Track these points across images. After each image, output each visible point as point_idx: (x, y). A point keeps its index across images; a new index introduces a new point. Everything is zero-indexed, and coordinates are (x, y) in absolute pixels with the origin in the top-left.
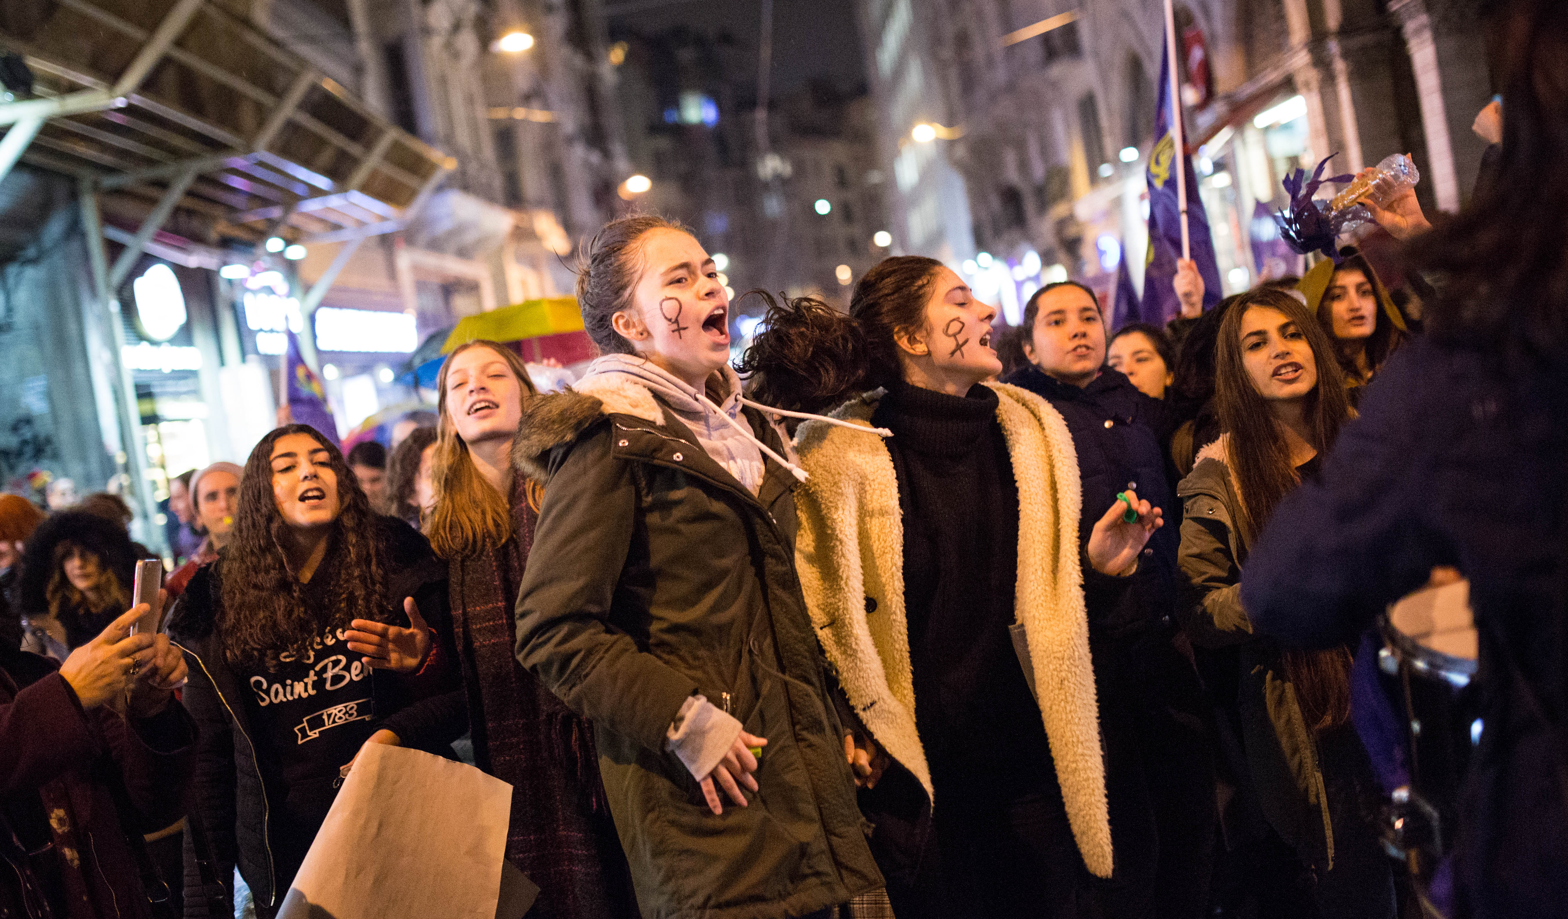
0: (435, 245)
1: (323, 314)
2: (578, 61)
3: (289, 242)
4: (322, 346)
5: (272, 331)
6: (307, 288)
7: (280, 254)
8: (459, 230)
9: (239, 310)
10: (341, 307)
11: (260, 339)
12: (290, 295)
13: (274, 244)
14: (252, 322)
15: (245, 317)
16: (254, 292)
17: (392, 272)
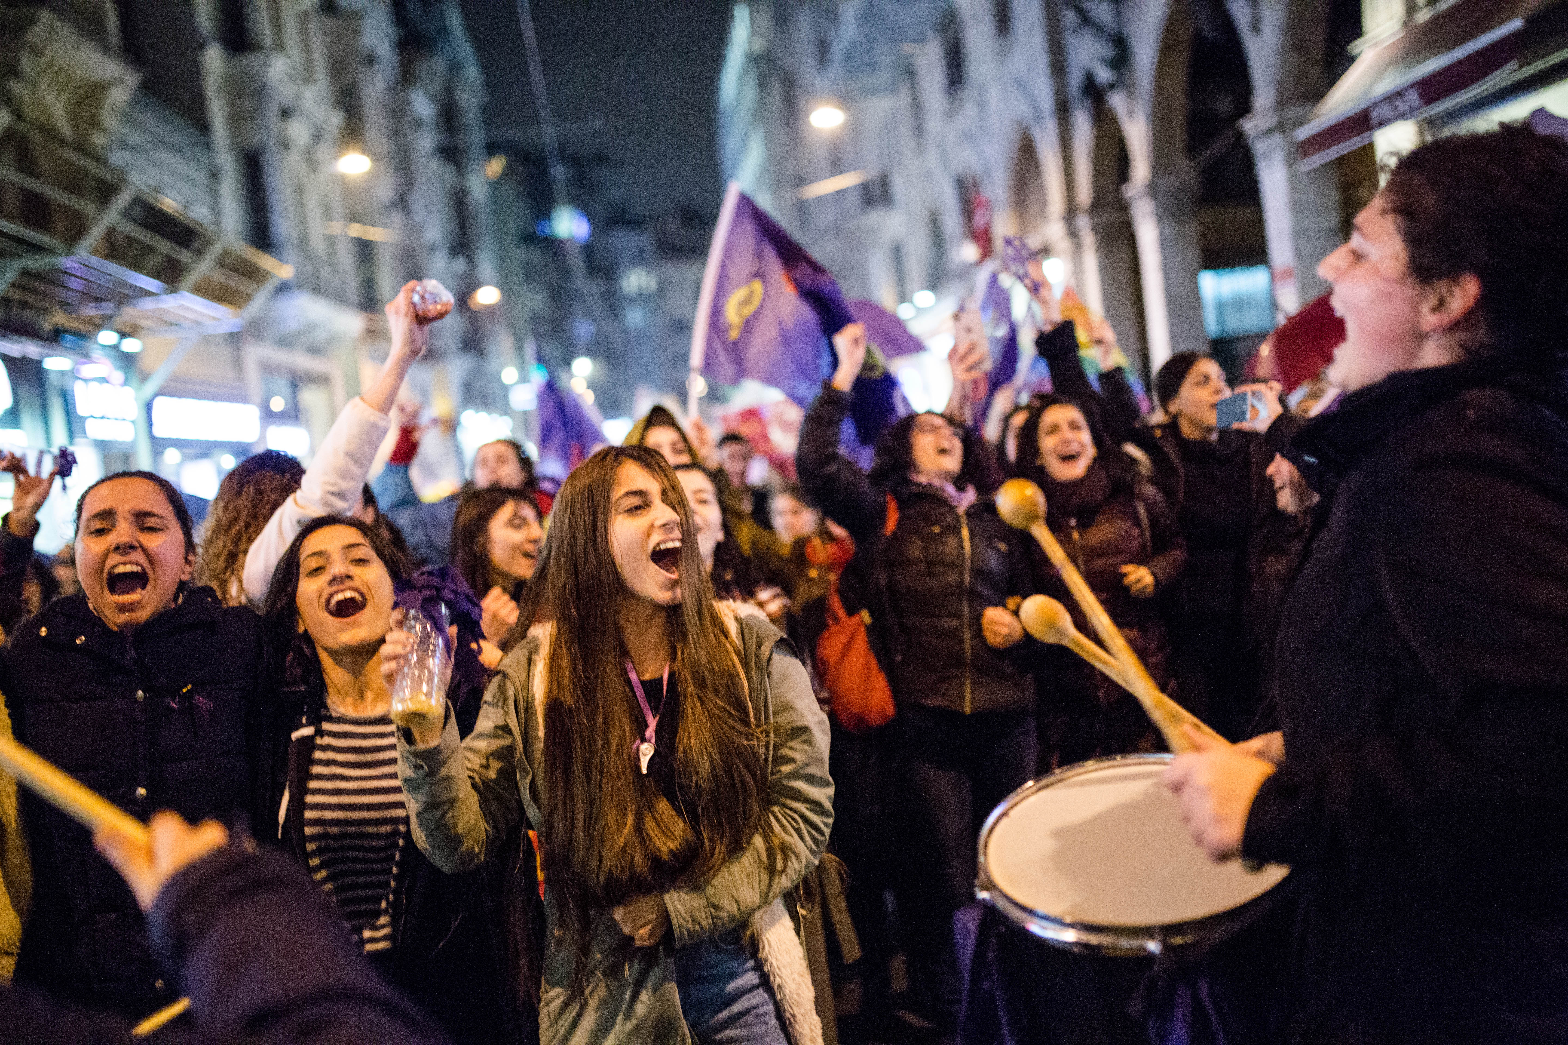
0: (285, 342)
1: (161, 404)
2: (448, 174)
3: (123, 335)
4: (158, 432)
5: (103, 418)
6: (144, 377)
7: (116, 347)
8: (309, 328)
9: (69, 397)
10: (180, 397)
11: (89, 425)
12: (126, 383)
13: (107, 337)
14: (81, 409)
15: (74, 404)
16: (86, 381)
17: (238, 365)
